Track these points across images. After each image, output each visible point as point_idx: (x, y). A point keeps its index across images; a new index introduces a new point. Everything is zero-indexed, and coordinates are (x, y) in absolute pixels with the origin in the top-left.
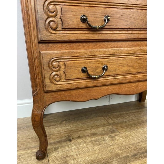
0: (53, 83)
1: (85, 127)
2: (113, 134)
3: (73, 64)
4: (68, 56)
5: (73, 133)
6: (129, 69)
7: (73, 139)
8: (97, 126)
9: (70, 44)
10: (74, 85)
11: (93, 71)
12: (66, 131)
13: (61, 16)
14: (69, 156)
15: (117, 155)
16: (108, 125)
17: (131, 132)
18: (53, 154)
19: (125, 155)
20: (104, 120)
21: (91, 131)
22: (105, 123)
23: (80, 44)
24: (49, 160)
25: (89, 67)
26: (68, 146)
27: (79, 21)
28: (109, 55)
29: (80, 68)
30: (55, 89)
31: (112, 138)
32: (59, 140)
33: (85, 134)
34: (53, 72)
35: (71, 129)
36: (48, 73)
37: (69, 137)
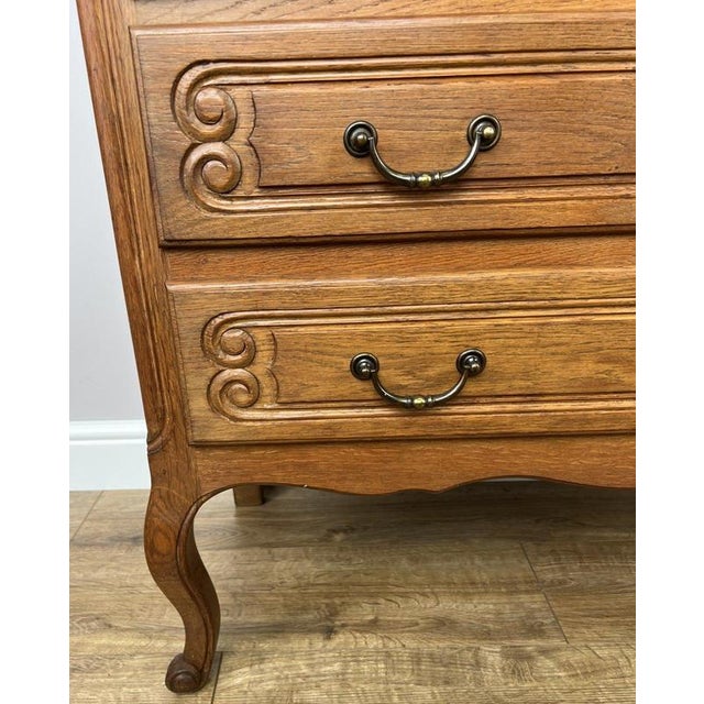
0: (224, 414)
1: (418, 579)
2: (533, 642)
3: (308, 340)
4: (286, 305)
5: (357, 600)
6: (609, 372)
7: (343, 626)
8: (473, 583)
9: (301, 252)
10: (314, 427)
11: (409, 373)
13: (251, 134)
16: (527, 592)
18: (238, 681)
20: (521, 562)
21: (438, 604)
23: (347, 249)
25: (391, 356)
26: (310, 655)
27: (335, 151)
28: (493, 305)
29: (345, 357)
30: (232, 438)
31: (518, 661)
32: (288, 618)
33: (402, 616)
34: (221, 368)
35: (352, 579)
36: (202, 375)
37: (333, 613)
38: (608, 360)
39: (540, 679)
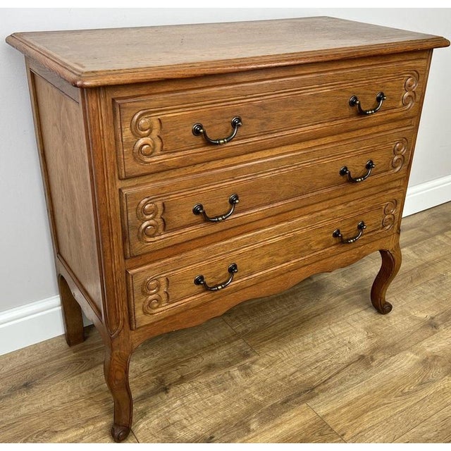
0: (148, 313)
1: (189, 351)
2: (247, 360)
4: (172, 267)
5: (168, 371)
7: (170, 385)
8: (212, 344)
11: (213, 278)
12: (150, 367)
13: (162, 215)
14: (173, 424)
15: (258, 405)
16: (236, 340)
17: (281, 351)
18: (141, 426)
19: (271, 403)
20: (227, 327)
21: (203, 359)
22: (229, 333)
24: (138, 438)
25: (207, 274)
26: (164, 402)
27: (190, 214)
28: (238, 248)
29: (192, 279)
30: (151, 322)
31: (245, 370)
32: (143, 392)
33: (192, 370)
34: (148, 297)
35: (160, 363)
36: (141, 302)
37: (161, 381)
38: (272, 255)
39: (256, 374)
